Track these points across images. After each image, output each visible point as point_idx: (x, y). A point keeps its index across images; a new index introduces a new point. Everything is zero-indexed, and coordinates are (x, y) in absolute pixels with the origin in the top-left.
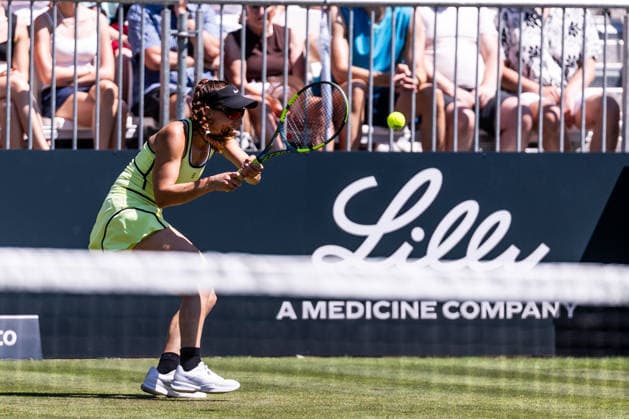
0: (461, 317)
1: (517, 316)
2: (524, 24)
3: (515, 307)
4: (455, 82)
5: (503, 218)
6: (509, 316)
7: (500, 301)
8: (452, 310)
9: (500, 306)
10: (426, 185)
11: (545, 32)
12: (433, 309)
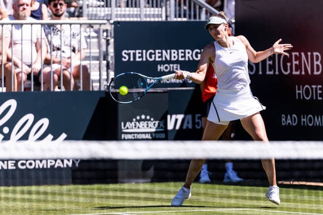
0: (27, 168)
1: (52, 167)
2: (52, 34)
3: (51, 162)
4: (22, 61)
5: (45, 122)
6: (49, 167)
7: (44, 159)
8: (23, 164)
9: (44, 162)
10: (9, 108)
11: (62, 38)
12: (13, 164)
